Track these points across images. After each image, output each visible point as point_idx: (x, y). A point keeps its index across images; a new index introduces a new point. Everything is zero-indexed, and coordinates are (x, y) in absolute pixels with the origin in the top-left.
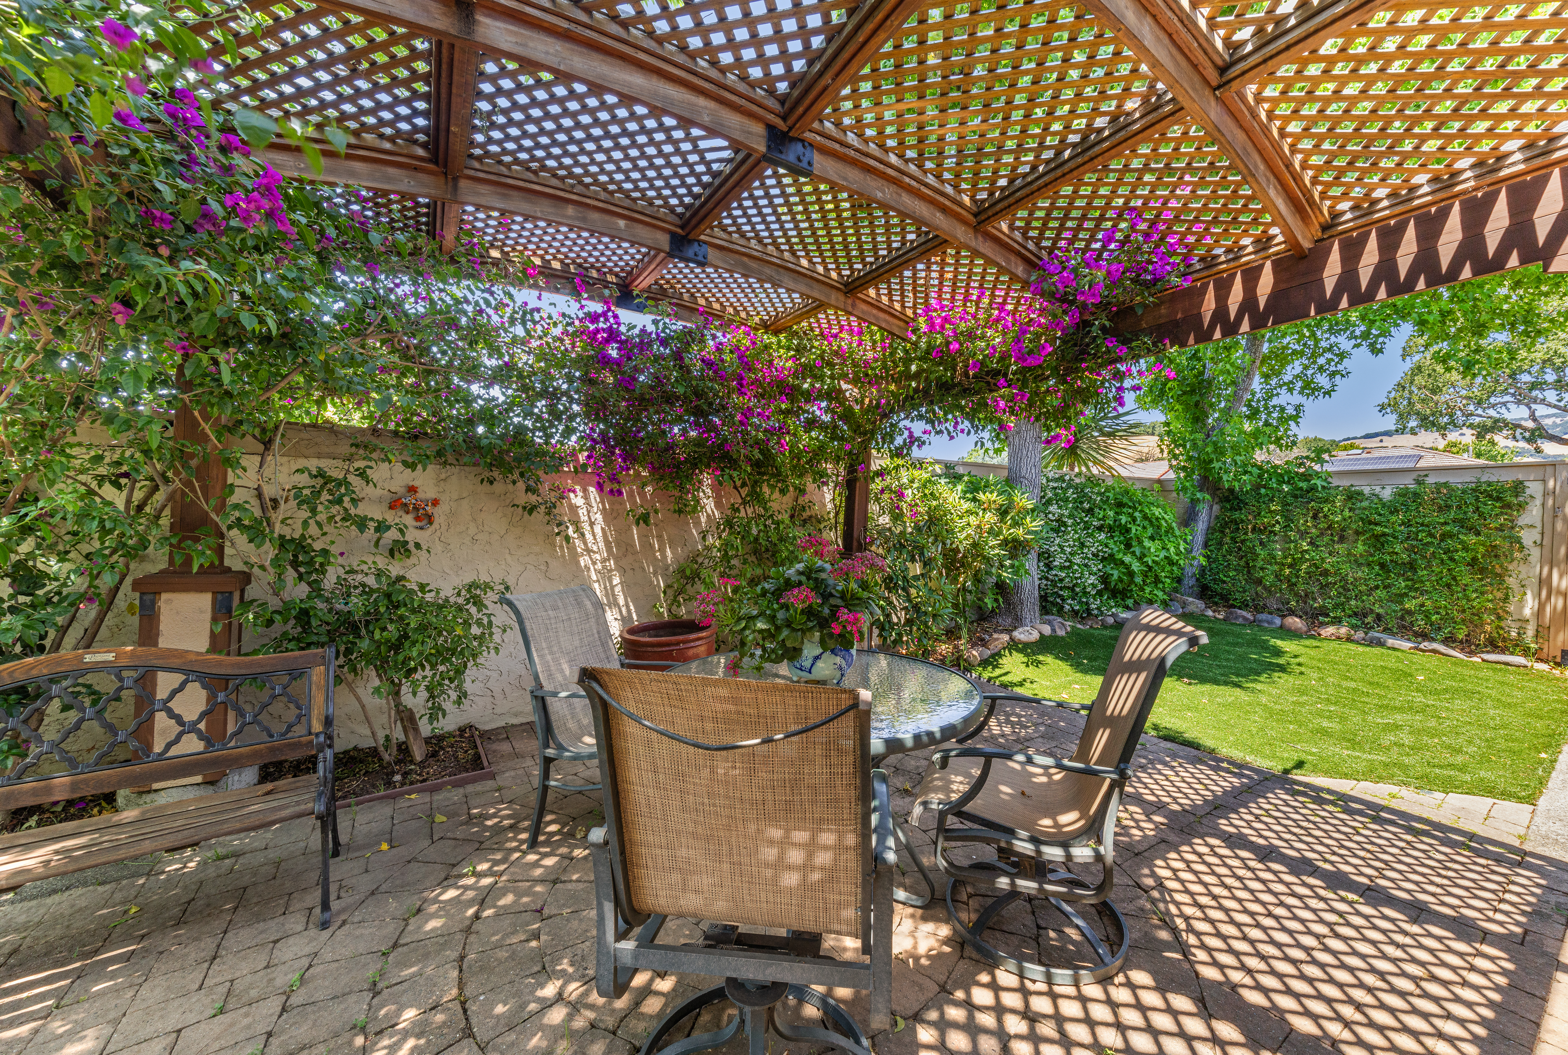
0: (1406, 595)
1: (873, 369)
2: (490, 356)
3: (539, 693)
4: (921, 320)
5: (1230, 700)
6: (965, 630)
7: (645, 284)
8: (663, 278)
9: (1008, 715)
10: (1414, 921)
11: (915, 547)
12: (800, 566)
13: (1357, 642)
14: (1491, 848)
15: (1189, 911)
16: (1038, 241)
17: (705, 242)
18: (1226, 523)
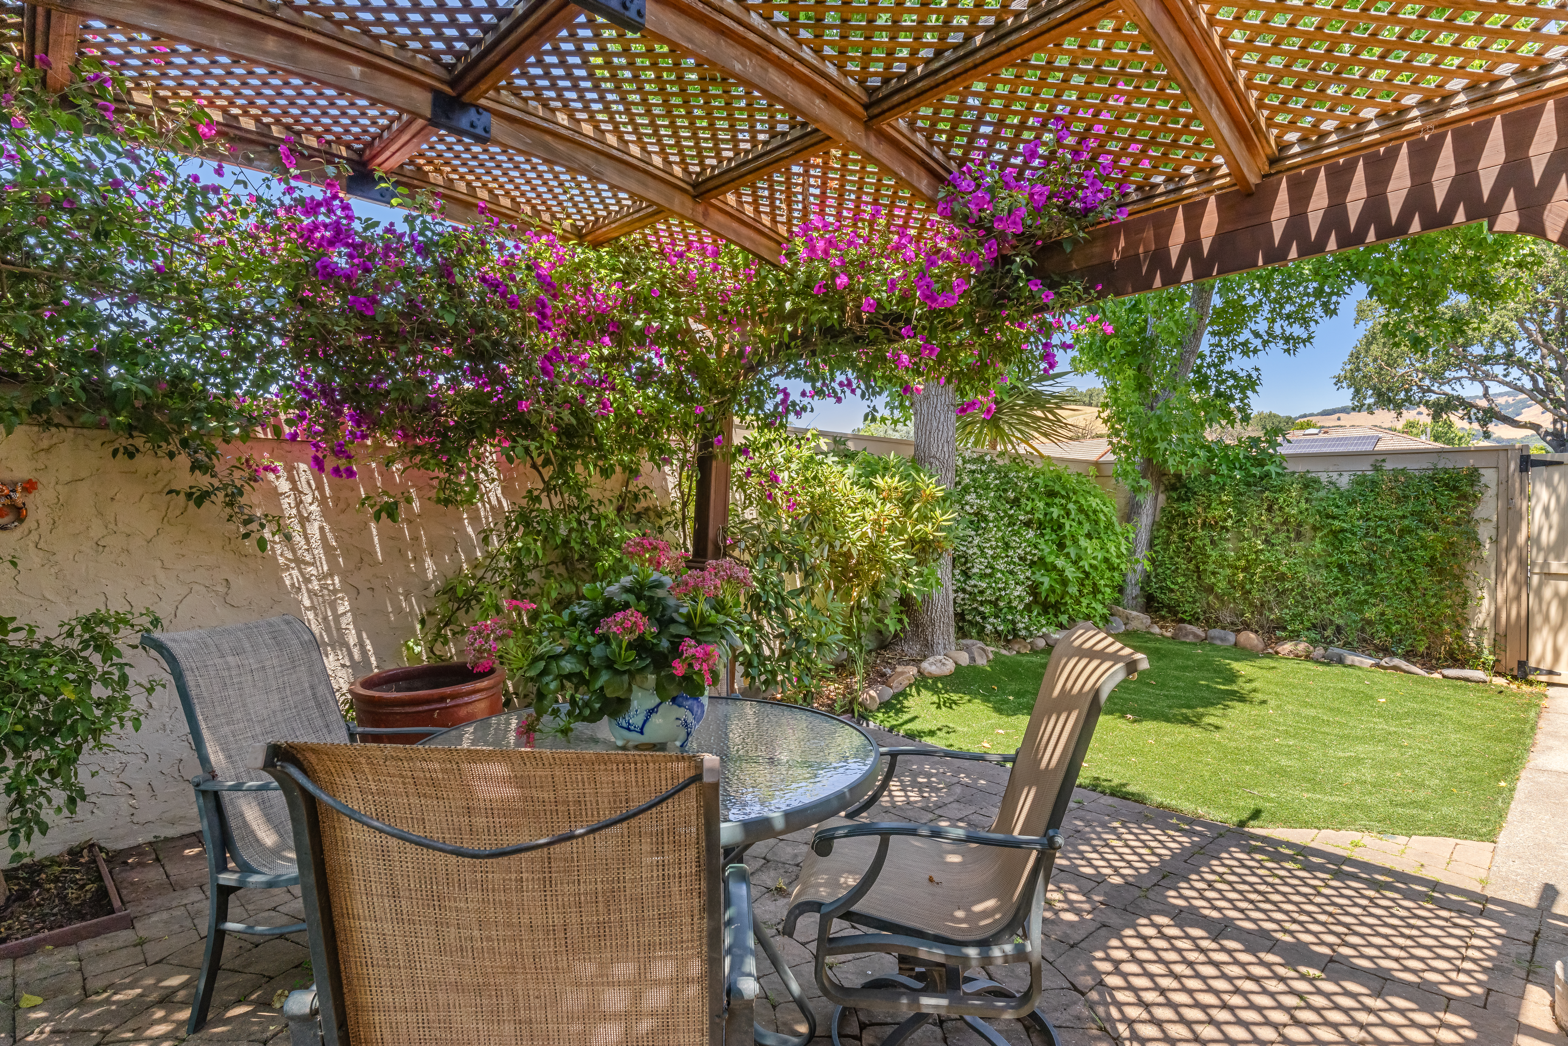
0: (1365, 602)
1: (733, 303)
2: (132, 257)
3: (210, 786)
4: (798, 241)
5: (1180, 738)
6: (860, 663)
7: (393, 163)
8: (421, 155)
9: (914, 775)
10: (1378, 994)
11: (792, 552)
12: (626, 580)
13: (1317, 661)
14: (1453, 897)
15: (1133, 1012)
16: (946, 148)
17: (487, 109)
18: (1173, 517)
